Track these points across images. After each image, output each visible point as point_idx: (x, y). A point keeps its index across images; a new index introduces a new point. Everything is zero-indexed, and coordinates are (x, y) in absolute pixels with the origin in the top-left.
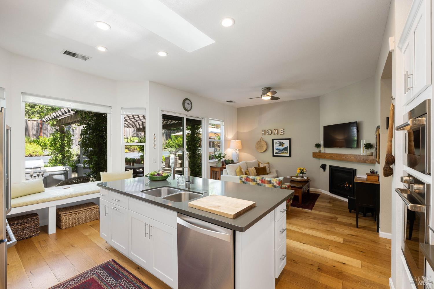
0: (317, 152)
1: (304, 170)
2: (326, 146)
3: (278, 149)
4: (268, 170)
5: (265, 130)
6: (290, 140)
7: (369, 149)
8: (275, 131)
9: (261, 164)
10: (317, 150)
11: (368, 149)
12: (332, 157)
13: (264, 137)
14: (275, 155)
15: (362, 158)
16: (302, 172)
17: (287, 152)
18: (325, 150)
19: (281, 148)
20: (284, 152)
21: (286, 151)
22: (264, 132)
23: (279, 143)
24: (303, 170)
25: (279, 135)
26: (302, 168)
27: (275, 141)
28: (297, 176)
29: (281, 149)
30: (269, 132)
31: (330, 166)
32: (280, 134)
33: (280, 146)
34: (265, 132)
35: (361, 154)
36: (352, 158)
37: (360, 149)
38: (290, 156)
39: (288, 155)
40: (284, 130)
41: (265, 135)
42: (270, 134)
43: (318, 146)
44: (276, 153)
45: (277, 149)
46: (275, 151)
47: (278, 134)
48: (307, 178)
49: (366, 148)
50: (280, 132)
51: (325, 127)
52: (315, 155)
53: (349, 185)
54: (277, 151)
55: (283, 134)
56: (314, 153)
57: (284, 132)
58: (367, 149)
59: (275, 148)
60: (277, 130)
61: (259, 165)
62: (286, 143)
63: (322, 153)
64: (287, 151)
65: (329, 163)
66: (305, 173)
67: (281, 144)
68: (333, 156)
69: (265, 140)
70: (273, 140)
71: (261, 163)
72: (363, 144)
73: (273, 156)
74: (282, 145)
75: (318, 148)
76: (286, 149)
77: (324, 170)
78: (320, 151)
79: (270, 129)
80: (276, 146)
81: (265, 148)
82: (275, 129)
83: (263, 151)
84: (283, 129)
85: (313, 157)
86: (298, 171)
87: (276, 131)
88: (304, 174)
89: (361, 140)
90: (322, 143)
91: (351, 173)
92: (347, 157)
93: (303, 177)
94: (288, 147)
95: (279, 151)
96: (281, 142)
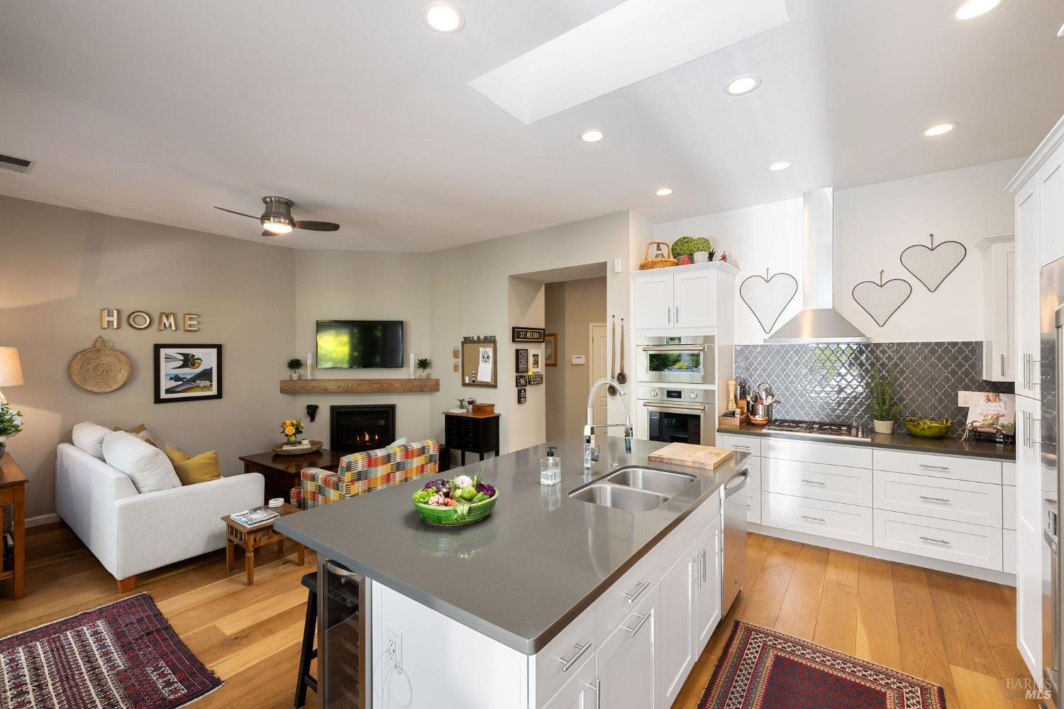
0: (294, 379)
3: (177, 378)
5: (119, 311)
6: (219, 348)
7: (425, 369)
8: (167, 317)
10: (291, 375)
11: (423, 369)
13: (111, 334)
14: (163, 395)
17: (211, 385)
20: (198, 386)
21: (207, 383)
22: (115, 319)
23: (182, 358)
25: (181, 332)
27: (163, 352)
29: (188, 377)
30: (139, 320)
31: (333, 408)
32: (188, 331)
33: (185, 365)
34: (130, 320)
35: (412, 377)
37: (408, 368)
38: (219, 396)
39: (214, 392)
40: (199, 319)
41: (118, 327)
42: (143, 327)
44: (168, 391)
45: (171, 379)
46: (165, 384)
47: (177, 329)
49: (418, 368)
50: (186, 322)
51: (319, 323)
52: (287, 388)
54: (173, 384)
55: (198, 330)
56: (284, 383)
57: (198, 323)
58: (421, 369)
59: (166, 375)
60: (174, 315)
62: (208, 359)
63: (312, 381)
64: (211, 381)
65: (329, 401)
67: (188, 361)
69: (120, 347)
70: (157, 348)
72: (412, 360)
73: (158, 400)
74: (193, 365)
75: (297, 368)
76: (206, 375)
77: (314, 418)
79: (143, 310)
80: (167, 369)
81: (122, 376)
82: (167, 311)
83: (116, 387)
84: (198, 316)
85: (283, 392)
86: (289, 430)
87: (171, 317)
89: (411, 354)
93: (301, 443)
94: (211, 368)
95: (181, 382)
96: (189, 354)
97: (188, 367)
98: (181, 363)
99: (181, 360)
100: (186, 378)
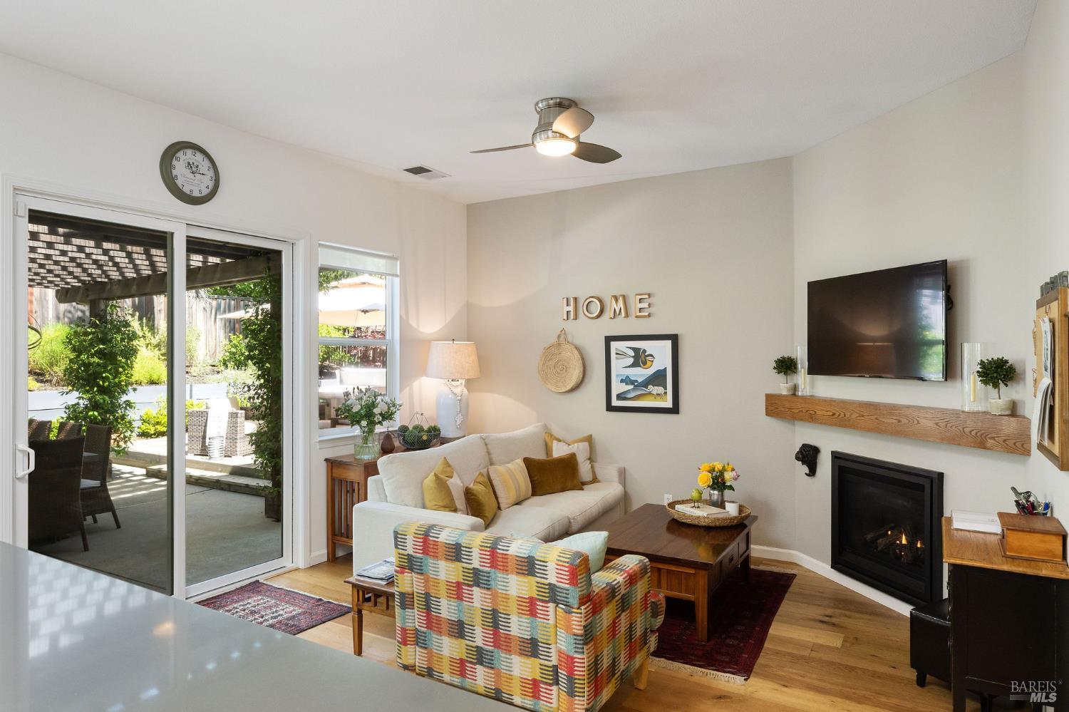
0: (785, 392)
1: (728, 476)
2: (817, 367)
3: (627, 381)
4: (584, 469)
5: (576, 299)
6: (674, 339)
7: (1002, 385)
8: (617, 300)
9: (555, 442)
10: (781, 385)
11: (996, 386)
12: (841, 415)
13: (570, 326)
14: (615, 403)
15: (970, 424)
16: (719, 483)
17: (666, 393)
18: (812, 385)
19: (641, 374)
20: (650, 393)
21: (660, 390)
22: (571, 308)
23: (632, 354)
24: (722, 472)
25: (632, 319)
26: (719, 466)
27: (614, 345)
28: (698, 501)
29: (640, 380)
30: (592, 307)
31: (836, 456)
32: (637, 317)
33: (635, 364)
34: (576, 306)
35: (967, 409)
36: (927, 423)
37: (958, 384)
38: (675, 410)
39: (668, 403)
40: (651, 300)
41: (576, 318)
42: (594, 315)
43: (786, 366)
44: (620, 397)
45: (622, 381)
46: (617, 388)
47: (627, 316)
48: (741, 509)
49: (985, 382)
50: (635, 306)
51: (812, 286)
52: (776, 407)
53: (912, 543)
54: (625, 387)
55: (649, 315)
56: (770, 399)
57: (650, 305)
58: (990, 387)
59: (617, 376)
60: (624, 297)
61: (548, 450)
62: (661, 354)
63: (804, 398)
64: (665, 388)
65: (830, 441)
66: (731, 488)
67: (640, 359)
68: (848, 416)
69: (578, 342)
70: (609, 340)
71: (559, 440)
72: (971, 360)
73: (610, 408)
74: (645, 363)
75: (786, 374)
76: (658, 378)
77: (812, 472)
78: (795, 388)
79: (595, 295)
80: (619, 367)
81: (575, 375)
82: (617, 294)
83: (569, 387)
84: (649, 295)
85: (769, 413)
86: (704, 479)
87: (621, 301)
88: (727, 492)
89: (966, 347)
90: (801, 353)
91: (921, 488)
92: (904, 421)
93: (721, 504)
94: (665, 369)
95: (632, 387)
96: (640, 349)
97: (640, 366)
98: (632, 360)
99: (632, 357)
100: (637, 381)
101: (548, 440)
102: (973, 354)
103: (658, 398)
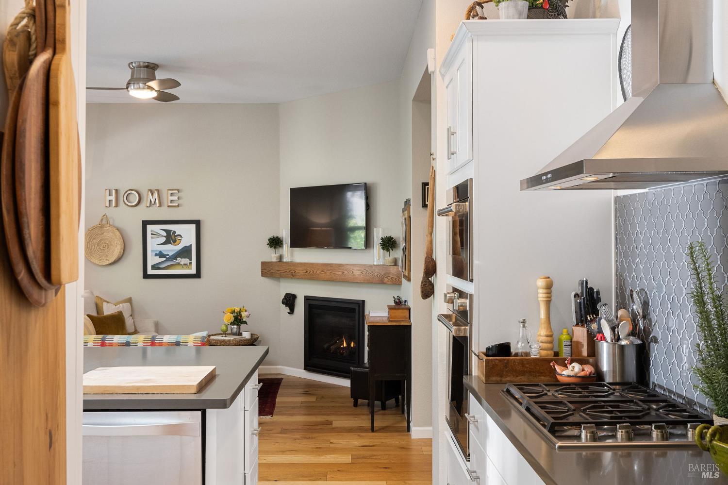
0: (274, 260)
1: (244, 314)
2: (296, 242)
3: (161, 255)
4: (129, 322)
5: (117, 191)
6: (197, 223)
7: (391, 250)
8: (152, 194)
9: (105, 304)
10: (272, 256)
11: (388, 250)
12: (311, 273)
13: (112, 212)
14: (150, 272)
15: (377, 271)
16: (238, 320)
17: (191, 263)
18: (292, 255)
19: (171, 249)
20: (179, 264)
22: (113, 198)
23: (165, 234)
24: (239, 313)
25: (165, 208)
26: (237, 309)
27: (150, 228)
28: (224, 333)
29: (171, 254)
30: (131, 198)
31: (307, 299)
32: (169, 206)
33: (167, 242)
34: (118, 197)
35: (375, 264)
36: (357, 272)
37: (372, 250)
38: (198, 275)
39: (193, 271)
40: (180, 194)
41: (117, 205)
42: (134, 204)
43: (275, 242)
44: (154, 267)
45: (156, 255)
46: (152, 260)
47: (160, 205)
48: (253, 335)
49: (383, 249)
50: (167, 198)
51: (293, 191)
52: (269, 270)
53: (349, 344)
54: (158, 260)
55: (178, 206)
56: (264, 265)
57: (178, 198)
58: (386, 251)
59: (152, 251)
60: (158, 191)
61: (98, 309)
62: (187, 235)
63: (287, 263)
64: (191, 260)
65: (303, 290)
66: (245, 323)
67: (171, 238)
68: (315, 271)
69: (118, 224)
70: (145, 223)
71: (108, 302)
72: (377, 237)
73: (146, 276)
74: (175, 241)
75: (275, 248)
76: (185, 252)
77: (292, 311)
78: (281, 257)
79: (135, 188)
80: (154, 244)
81: (117, 251)
82: (152, 188)
83: (111, 261)
84: (178, 191)
85: (264, 274)
86: (229, 318)
87: (156, 194)
88: (242, 326)
89: (375, 229)
90: (285, 234)
91: (352, 310)
92: (346, 272)
93: (240, 334)
94: (191, 245)
95: (164, 259)
96: (171, 230)
97: (171, 244)
98: (164, 239)
99: (164, 236)
100: (168, 255)
101: (99, 302)
102: (378, 235)
103: (185, 267)
